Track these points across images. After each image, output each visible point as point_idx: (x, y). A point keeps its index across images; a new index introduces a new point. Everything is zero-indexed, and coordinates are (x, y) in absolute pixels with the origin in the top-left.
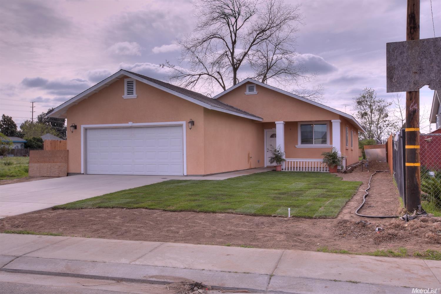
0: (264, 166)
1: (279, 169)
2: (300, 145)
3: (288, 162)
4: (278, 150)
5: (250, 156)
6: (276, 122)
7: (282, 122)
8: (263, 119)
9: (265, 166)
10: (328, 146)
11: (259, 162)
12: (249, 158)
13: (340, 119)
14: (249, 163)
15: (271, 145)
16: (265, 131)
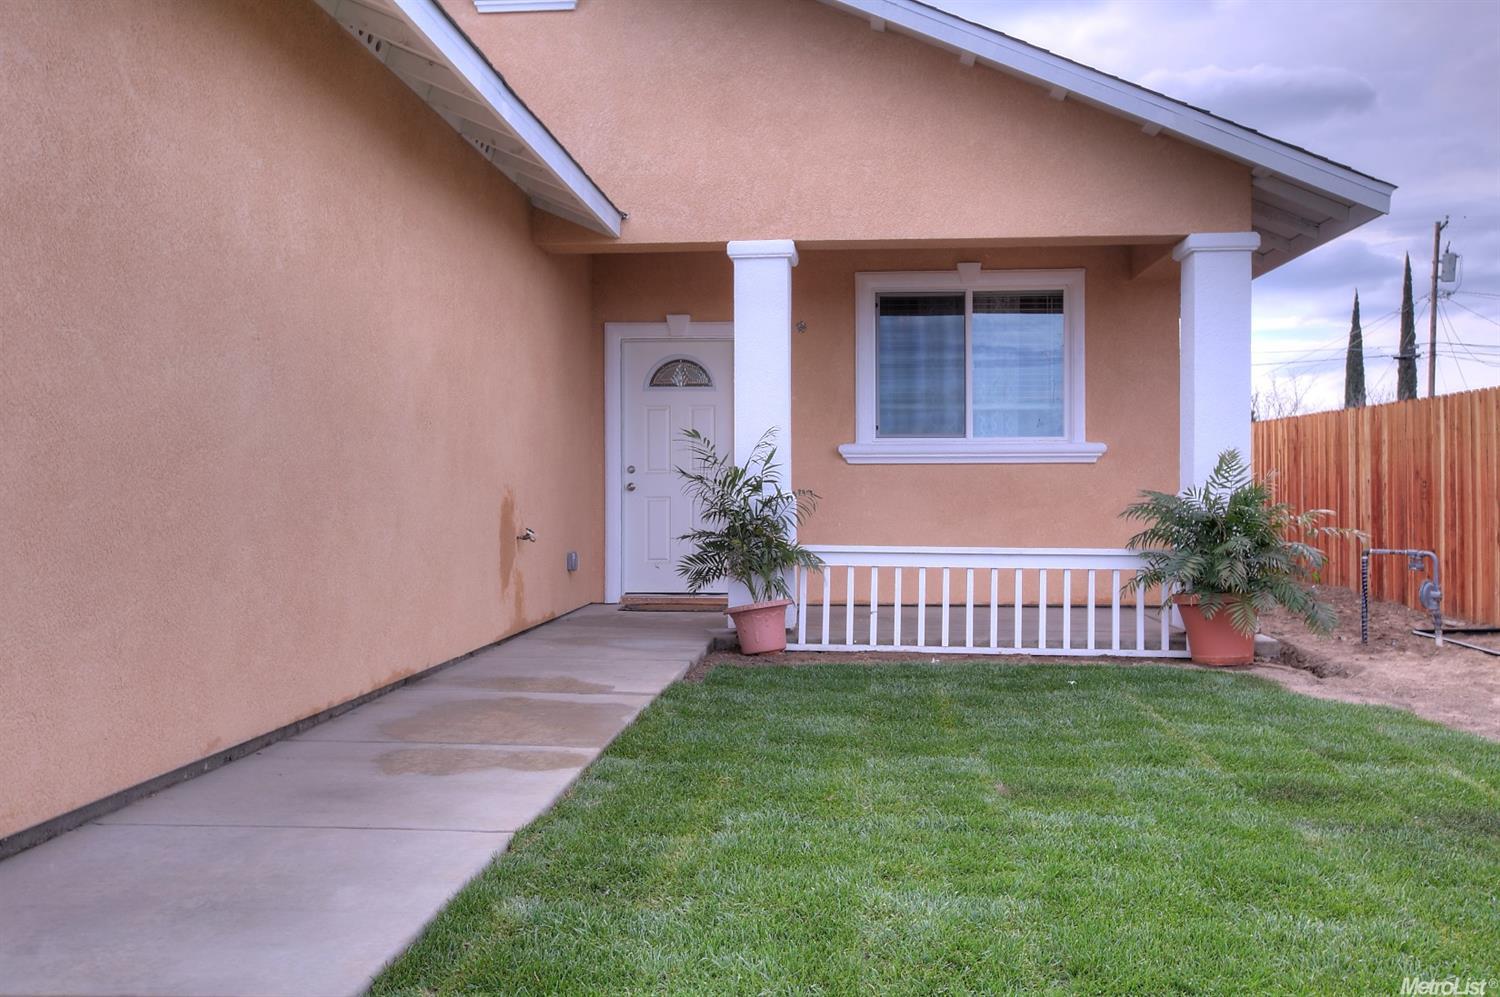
0: (604, 595)
1: (765, 636)
2: (868, 443)
3: (839, 573)
4: (754, 471)
5: (520, 525)
6: (734, 248)
7: (787, 246)
8: (623, 217)
9: (614, 596)
10: (1072, 447)
11: (571, 569)
12: (513, 538)
13: (1254, 228)
14: (512, 590)
15: (696, 434)
16: (615, 334)
